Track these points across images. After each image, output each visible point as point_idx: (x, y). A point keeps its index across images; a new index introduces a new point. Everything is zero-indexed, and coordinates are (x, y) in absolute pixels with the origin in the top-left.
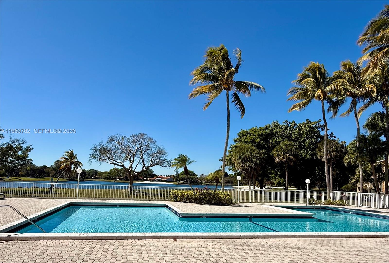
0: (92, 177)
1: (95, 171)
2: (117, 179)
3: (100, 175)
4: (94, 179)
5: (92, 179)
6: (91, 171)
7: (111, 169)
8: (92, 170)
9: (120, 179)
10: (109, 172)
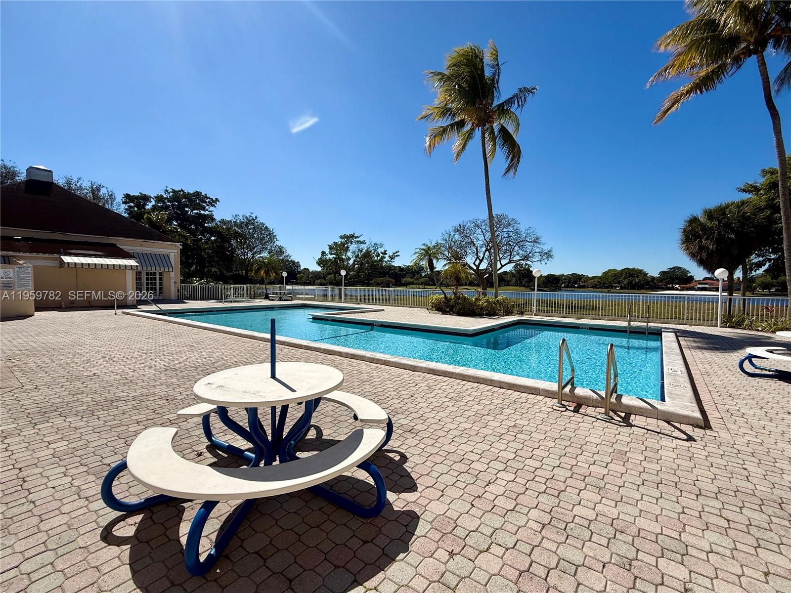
0: (576, 286)
1: (579, 275)
2: (616, 287)
3: (585, 282)
4: (578, 287)
5: (576, 287)
6: (573, 276)
7: (604, 271)
8: (574, 274)
9: (622, 288)
10: (600, 277)
